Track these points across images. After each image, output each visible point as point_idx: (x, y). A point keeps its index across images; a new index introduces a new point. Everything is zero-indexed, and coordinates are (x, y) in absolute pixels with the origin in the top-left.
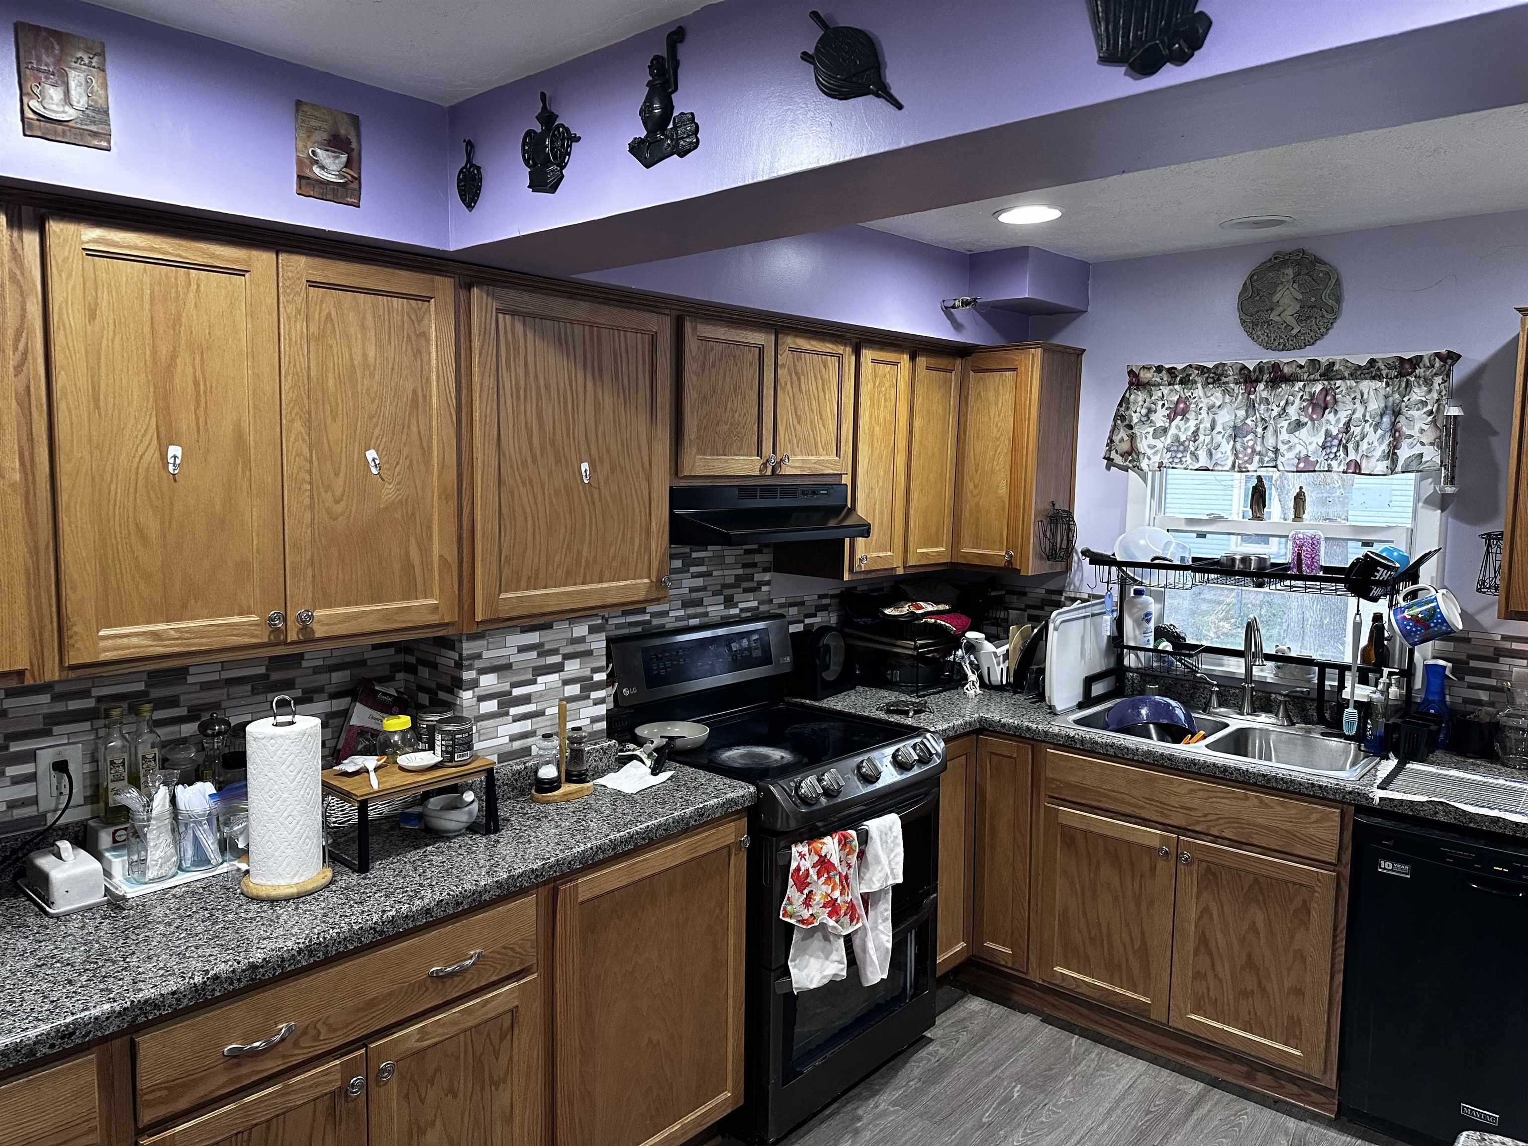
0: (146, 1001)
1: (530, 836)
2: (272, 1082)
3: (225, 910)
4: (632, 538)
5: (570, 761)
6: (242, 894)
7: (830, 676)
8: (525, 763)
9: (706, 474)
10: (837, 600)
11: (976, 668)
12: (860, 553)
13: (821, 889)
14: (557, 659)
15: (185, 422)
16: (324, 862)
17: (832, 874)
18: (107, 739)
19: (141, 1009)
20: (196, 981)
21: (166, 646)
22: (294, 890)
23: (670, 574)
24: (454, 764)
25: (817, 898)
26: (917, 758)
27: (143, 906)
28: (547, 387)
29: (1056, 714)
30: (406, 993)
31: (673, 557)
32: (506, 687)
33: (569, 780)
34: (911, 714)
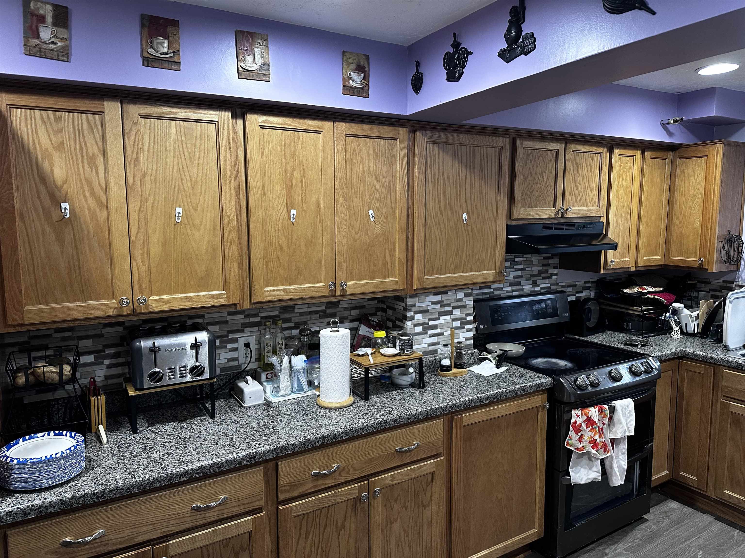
0: (282, 447)
1: (439, 391)
2: (330, 490)
3: (311, 412)
4: (487, 250)
5: (456, 358)
6: (317, 405)
7: (591, 324)
8: (435, 357)
9: (526, 217)
10: (595, 284)
11: (678, 323)
12: (610, 259)
13: (588, 434)
14: (450, 308)
15: (297, 199)
16: (350, 394)
17: (594, 426)
18: (265, 334)
19: (280, 450)
20: (301, 440)
21: (290, 296)
22: (338, 405)
23: (506, 269)
24: (405, 354)
25: (586, 438)
26: (644, 370)
27: (279, 406)
28: (448, 178)
29: (729, 351)
30: (386, 457)
31: (507, 260)
32: (426, 320)
33: (456, 367)
34: (639, 346)
